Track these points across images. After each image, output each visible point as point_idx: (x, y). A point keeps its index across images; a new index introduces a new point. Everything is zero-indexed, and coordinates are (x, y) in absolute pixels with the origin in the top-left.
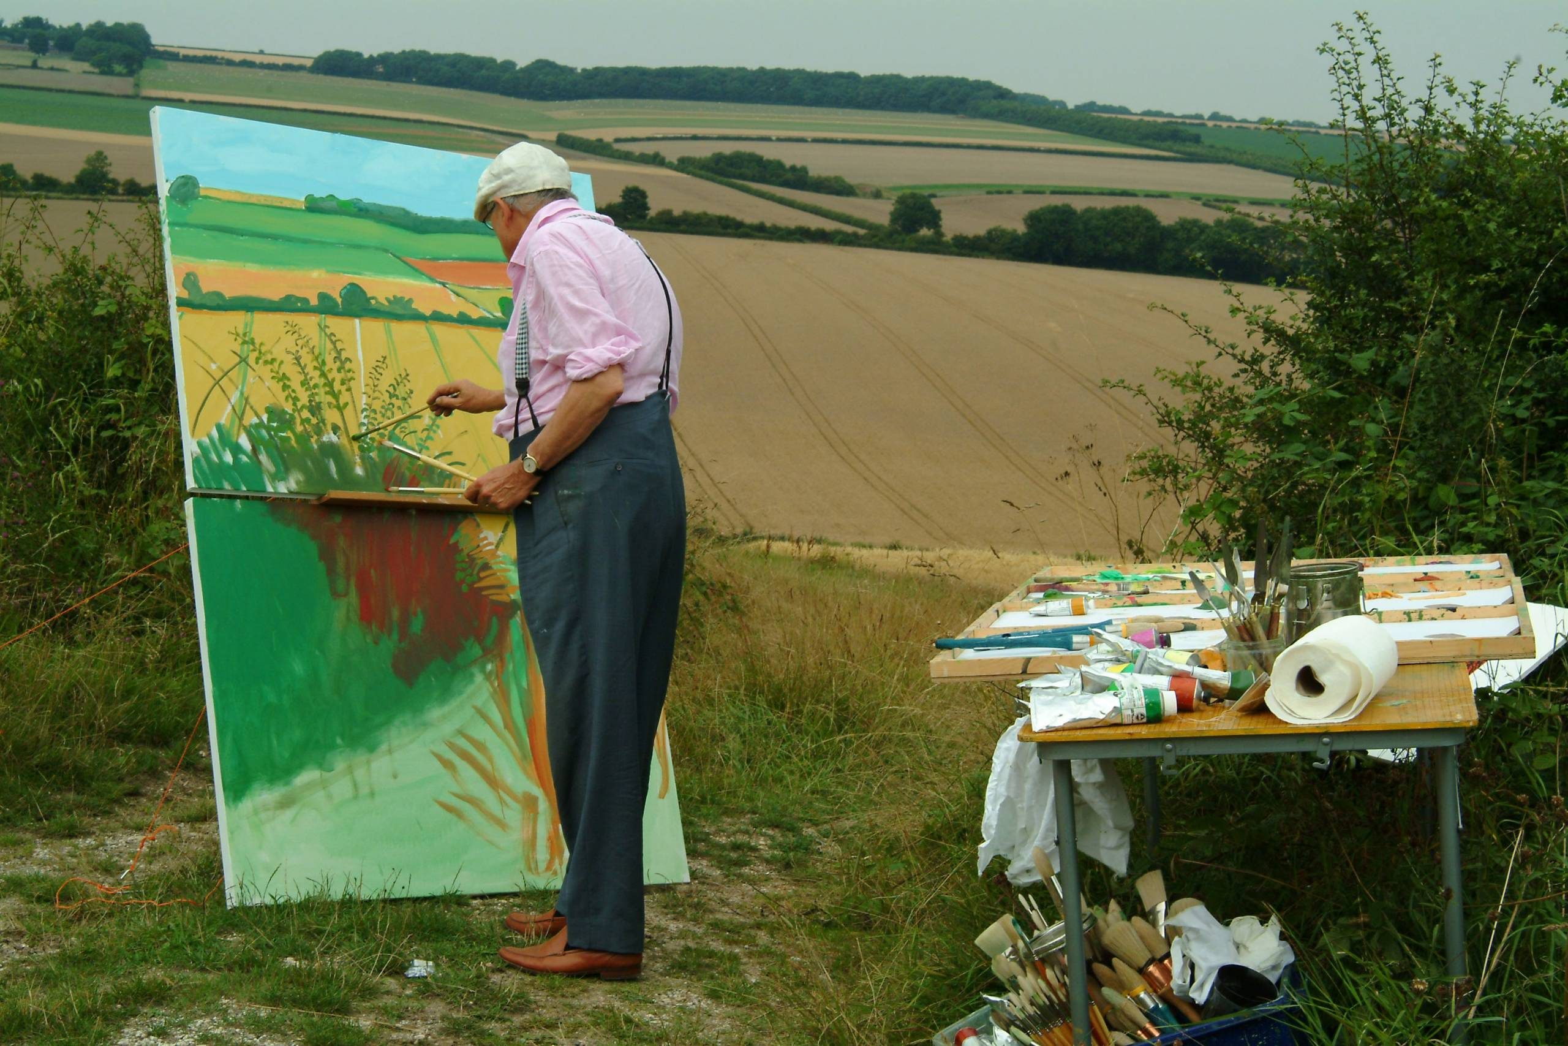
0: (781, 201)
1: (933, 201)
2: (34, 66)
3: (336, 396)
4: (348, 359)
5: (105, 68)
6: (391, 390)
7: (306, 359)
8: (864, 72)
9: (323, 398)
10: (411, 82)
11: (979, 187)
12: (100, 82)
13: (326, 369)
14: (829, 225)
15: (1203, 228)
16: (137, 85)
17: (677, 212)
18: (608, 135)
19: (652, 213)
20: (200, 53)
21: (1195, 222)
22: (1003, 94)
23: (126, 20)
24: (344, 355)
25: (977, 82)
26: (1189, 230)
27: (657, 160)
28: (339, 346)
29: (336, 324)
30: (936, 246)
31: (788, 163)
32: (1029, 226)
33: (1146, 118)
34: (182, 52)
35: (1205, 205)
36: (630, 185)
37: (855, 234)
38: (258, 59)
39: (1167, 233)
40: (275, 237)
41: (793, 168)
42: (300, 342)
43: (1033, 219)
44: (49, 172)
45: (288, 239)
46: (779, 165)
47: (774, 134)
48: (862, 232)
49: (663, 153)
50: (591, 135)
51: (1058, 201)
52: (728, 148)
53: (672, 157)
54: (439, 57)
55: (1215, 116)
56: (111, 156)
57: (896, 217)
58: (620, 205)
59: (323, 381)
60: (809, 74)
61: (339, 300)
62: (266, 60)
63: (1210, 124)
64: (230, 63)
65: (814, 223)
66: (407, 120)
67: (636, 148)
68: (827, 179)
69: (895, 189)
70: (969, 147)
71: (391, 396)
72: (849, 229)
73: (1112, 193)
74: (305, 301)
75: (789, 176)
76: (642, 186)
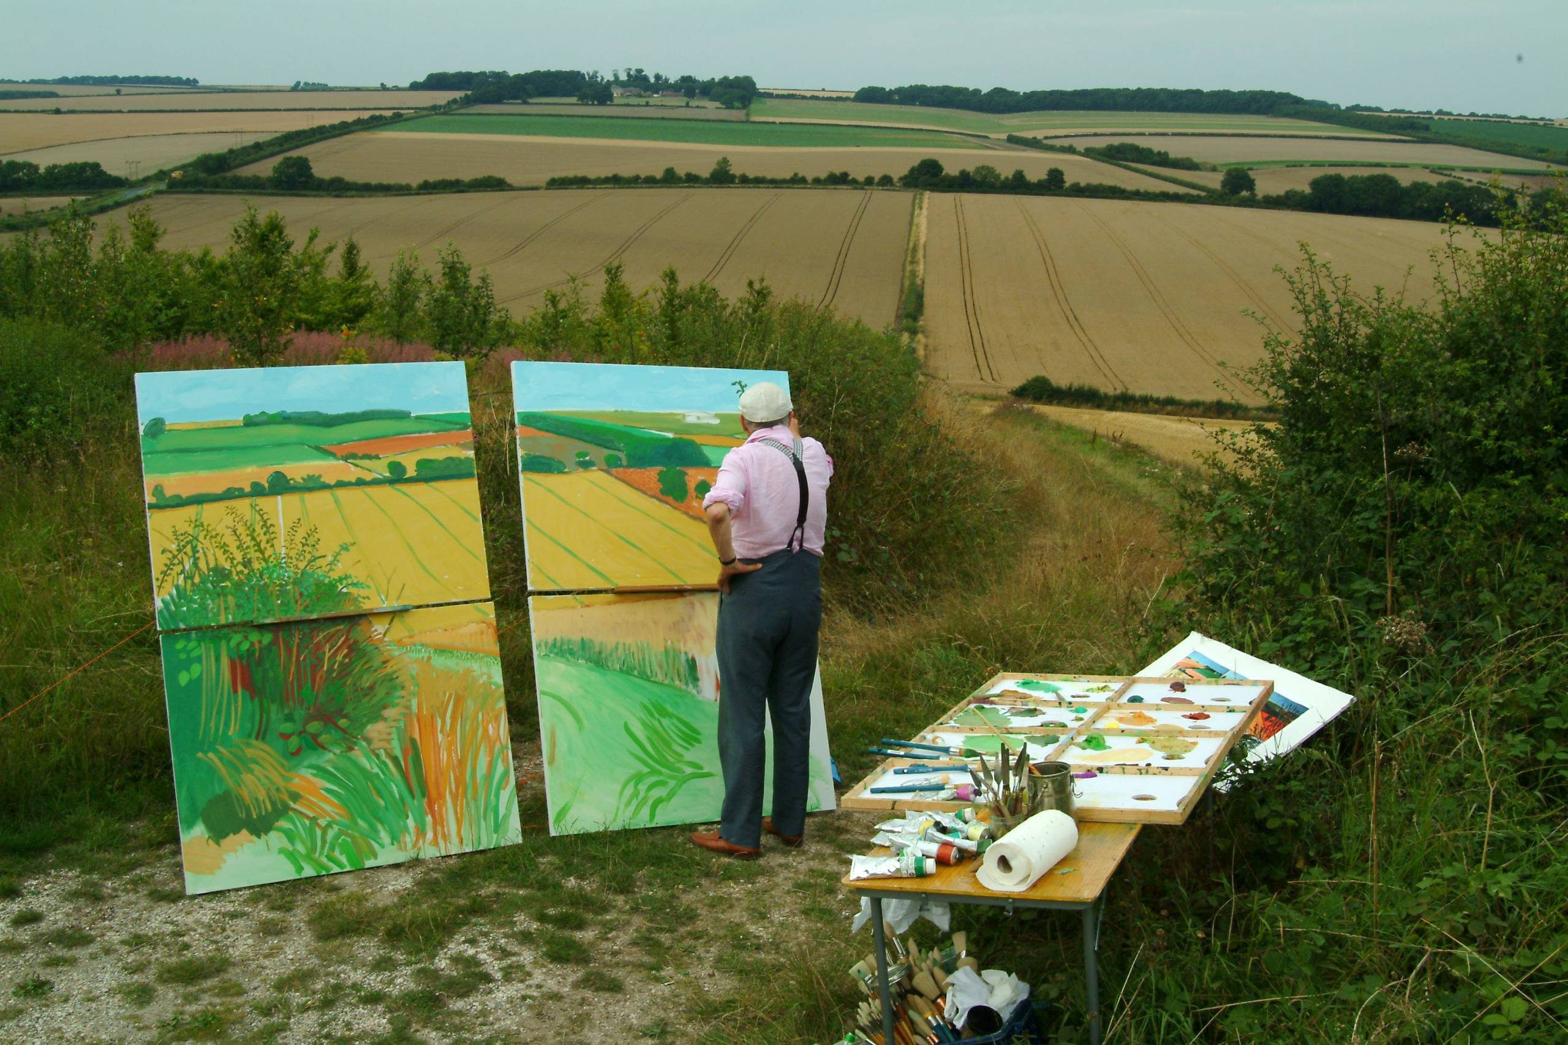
0: (1151, 175)
1: (1250, 173)
2: (687, 106)
3: (262, 552)
4: (272, 525)
5: (729, 106)
6: (304, 541)
7: (241, 529)
8: (1206, 89)
9: (253, 554)
10: (914, 105)
11: (1281, 162)
12: (726, 114)
13: (255, 535)
14: (1181, 190)
15: (1429, 188)
16: (747, 115)
17: (1083, 184)
18: (1040, 135)
19: (1067, 185)
20: (786, 93)
21: (1424, 184)
22: (1297, 101)
23: (741, 75)
24: (269, 523)
25: (1280, 93)
26: (1419, 189)
27: (1071, 150)
28: (265, 517)
29: (263, 502)
30: (1251, 203)
31: (1156, 150)
32: (1313, 189)
33: (1393, 115)
34: (775, 92)
35: (1432, 172)
36: (1053, 167)
37: (1199, 196)
38: (821, 94)
39: (1405, 192)
40: (219, 449)
41: (1159, 153)
42: (237, 519)
43: (1315, 184)
44: (694, 172)
45: (230, 449)
46: (1150, 151)
47: (1147, 131)
48: (1203, 194)
49: (1075, 146)
50: (1029, 135)
51: (1332, 171)
52: (1116, 141)
53: (1081, 148)
54: (932, 88)
55: (1440, 112)
56: (732, 160)
57: (1224, 184)
58: (1046, 180)
59: (253, 543)
60: (1170, 91)
61: (266, 485)
62: (826, 95)
63: (1436, 117)
64: (804, 98)
65: (1172, 188)
66: (913, 129)
67: (1058, 143)
68: (1182, 160)
69: (1225, 165)
70: (1275, 136)
71: (303, 545)
72: (1195, 192)
73: (1370, 165)
74: (241, 490)
75: (1156, 158)
76: (1060, 168)
